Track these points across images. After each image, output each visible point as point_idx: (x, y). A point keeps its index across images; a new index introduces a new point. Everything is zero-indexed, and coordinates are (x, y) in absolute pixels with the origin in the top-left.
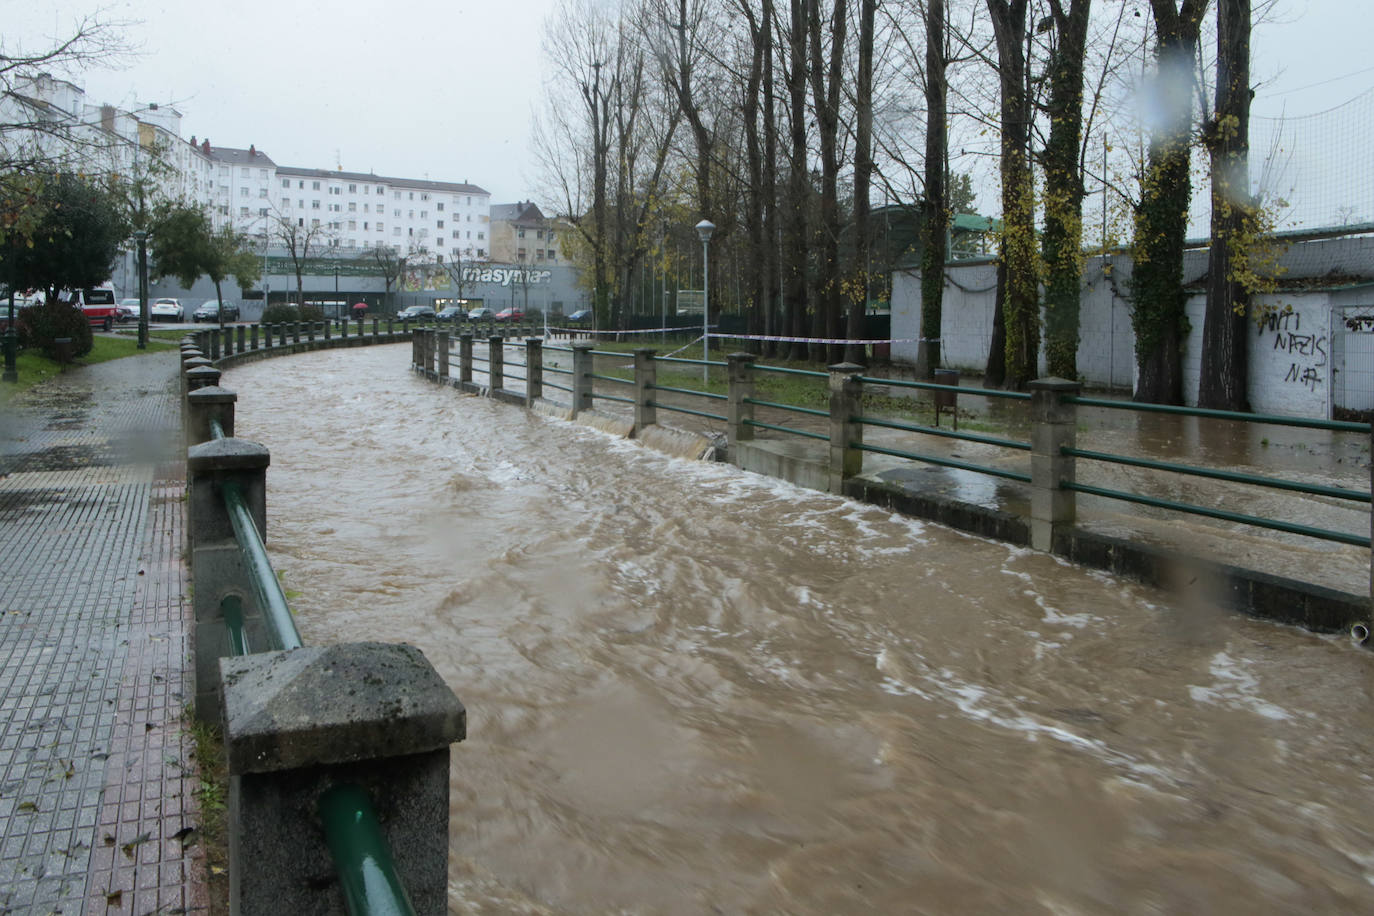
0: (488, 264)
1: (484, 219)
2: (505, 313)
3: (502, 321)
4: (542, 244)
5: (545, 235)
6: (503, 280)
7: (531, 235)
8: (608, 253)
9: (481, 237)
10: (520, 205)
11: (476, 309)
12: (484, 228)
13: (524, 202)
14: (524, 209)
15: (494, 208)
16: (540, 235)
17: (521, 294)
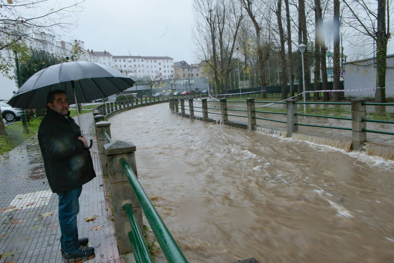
0: (178, 78)
1: (173, 66)
2: (184, 93)
4: (189, 72)
6: (181, 83)
7: (186, 70)
8: (219, 71)
9: (172, 72)
12: (173, 69)
13: (182, 61)
14: (182, 63)
15: (174, 63)
16: (189, 70)
17: (188, 87)
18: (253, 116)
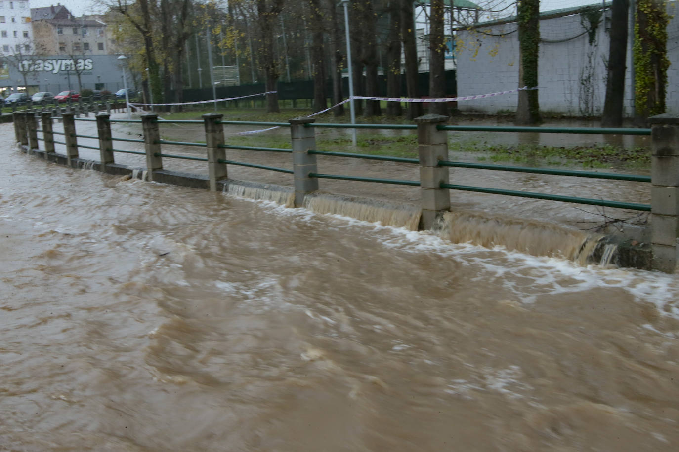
0: (42, 54)
1: (28, 20)
2: (62, 95)
3: (62, 102)
4: (76, 39)
5: (80, 31)
6: (53, 69)
7: (68, 31)
8: (157, 37)
9: (26, 35)
10: (52, 8)
11: (37, 94)
12: (28, 27)
13: (55, 5)
14: (57, 11)
15: (35, 11)
16: (75, 32)
17: (74, 79)
18: (220, 157)
